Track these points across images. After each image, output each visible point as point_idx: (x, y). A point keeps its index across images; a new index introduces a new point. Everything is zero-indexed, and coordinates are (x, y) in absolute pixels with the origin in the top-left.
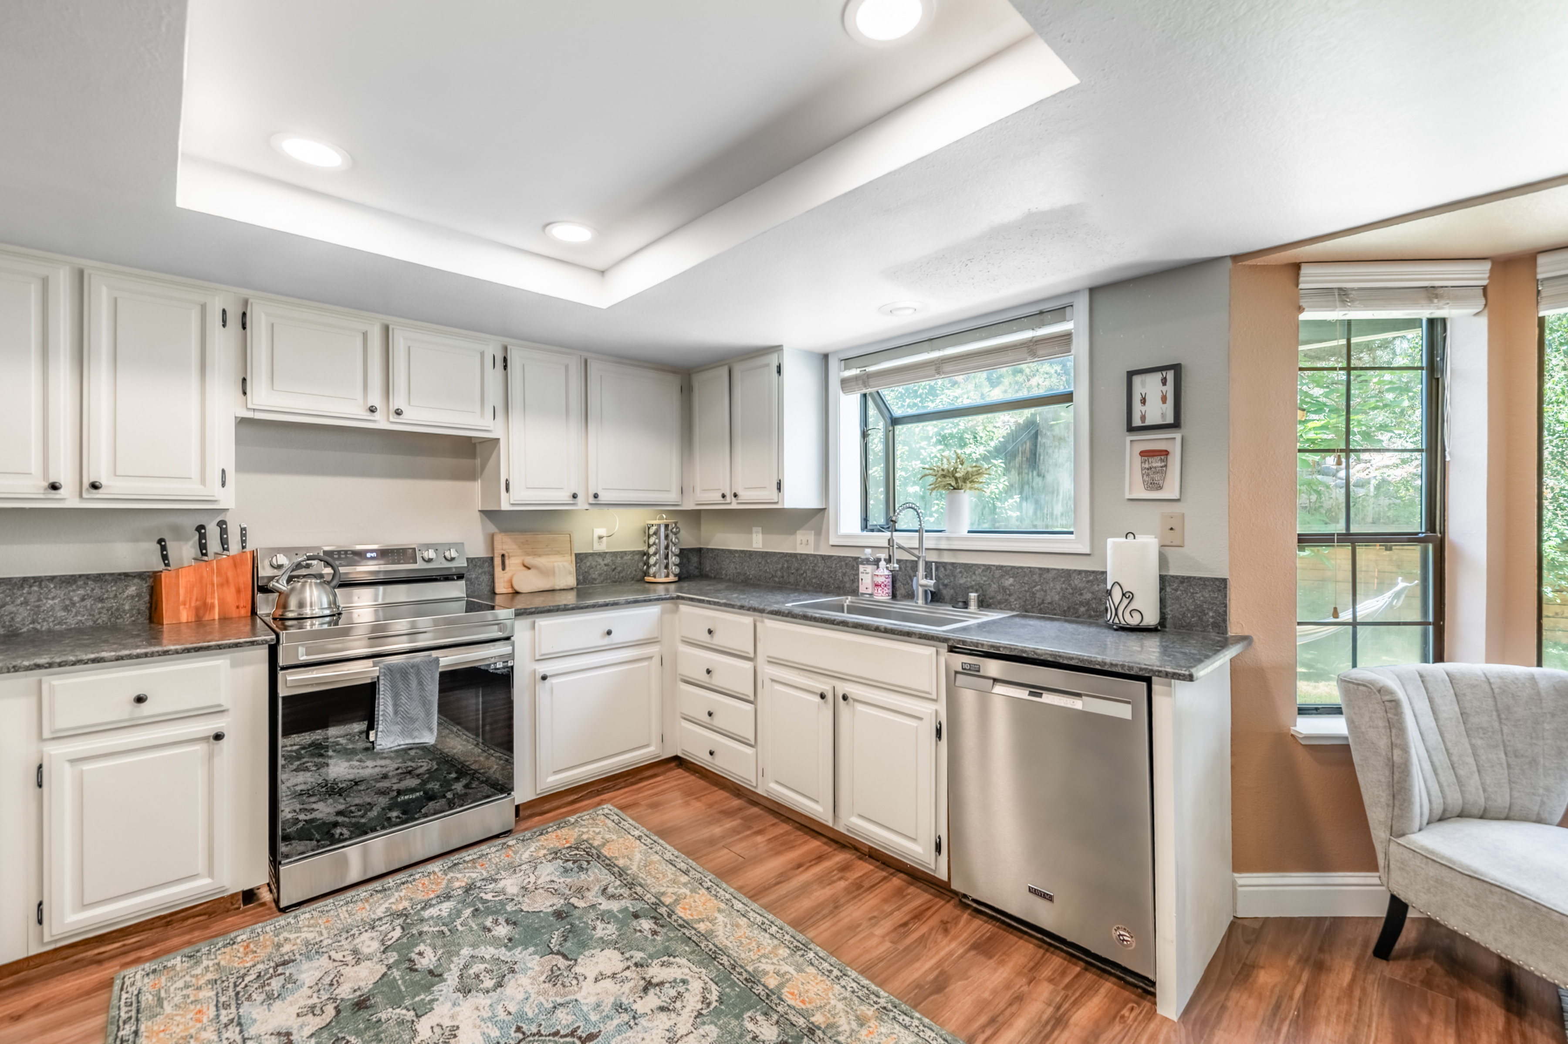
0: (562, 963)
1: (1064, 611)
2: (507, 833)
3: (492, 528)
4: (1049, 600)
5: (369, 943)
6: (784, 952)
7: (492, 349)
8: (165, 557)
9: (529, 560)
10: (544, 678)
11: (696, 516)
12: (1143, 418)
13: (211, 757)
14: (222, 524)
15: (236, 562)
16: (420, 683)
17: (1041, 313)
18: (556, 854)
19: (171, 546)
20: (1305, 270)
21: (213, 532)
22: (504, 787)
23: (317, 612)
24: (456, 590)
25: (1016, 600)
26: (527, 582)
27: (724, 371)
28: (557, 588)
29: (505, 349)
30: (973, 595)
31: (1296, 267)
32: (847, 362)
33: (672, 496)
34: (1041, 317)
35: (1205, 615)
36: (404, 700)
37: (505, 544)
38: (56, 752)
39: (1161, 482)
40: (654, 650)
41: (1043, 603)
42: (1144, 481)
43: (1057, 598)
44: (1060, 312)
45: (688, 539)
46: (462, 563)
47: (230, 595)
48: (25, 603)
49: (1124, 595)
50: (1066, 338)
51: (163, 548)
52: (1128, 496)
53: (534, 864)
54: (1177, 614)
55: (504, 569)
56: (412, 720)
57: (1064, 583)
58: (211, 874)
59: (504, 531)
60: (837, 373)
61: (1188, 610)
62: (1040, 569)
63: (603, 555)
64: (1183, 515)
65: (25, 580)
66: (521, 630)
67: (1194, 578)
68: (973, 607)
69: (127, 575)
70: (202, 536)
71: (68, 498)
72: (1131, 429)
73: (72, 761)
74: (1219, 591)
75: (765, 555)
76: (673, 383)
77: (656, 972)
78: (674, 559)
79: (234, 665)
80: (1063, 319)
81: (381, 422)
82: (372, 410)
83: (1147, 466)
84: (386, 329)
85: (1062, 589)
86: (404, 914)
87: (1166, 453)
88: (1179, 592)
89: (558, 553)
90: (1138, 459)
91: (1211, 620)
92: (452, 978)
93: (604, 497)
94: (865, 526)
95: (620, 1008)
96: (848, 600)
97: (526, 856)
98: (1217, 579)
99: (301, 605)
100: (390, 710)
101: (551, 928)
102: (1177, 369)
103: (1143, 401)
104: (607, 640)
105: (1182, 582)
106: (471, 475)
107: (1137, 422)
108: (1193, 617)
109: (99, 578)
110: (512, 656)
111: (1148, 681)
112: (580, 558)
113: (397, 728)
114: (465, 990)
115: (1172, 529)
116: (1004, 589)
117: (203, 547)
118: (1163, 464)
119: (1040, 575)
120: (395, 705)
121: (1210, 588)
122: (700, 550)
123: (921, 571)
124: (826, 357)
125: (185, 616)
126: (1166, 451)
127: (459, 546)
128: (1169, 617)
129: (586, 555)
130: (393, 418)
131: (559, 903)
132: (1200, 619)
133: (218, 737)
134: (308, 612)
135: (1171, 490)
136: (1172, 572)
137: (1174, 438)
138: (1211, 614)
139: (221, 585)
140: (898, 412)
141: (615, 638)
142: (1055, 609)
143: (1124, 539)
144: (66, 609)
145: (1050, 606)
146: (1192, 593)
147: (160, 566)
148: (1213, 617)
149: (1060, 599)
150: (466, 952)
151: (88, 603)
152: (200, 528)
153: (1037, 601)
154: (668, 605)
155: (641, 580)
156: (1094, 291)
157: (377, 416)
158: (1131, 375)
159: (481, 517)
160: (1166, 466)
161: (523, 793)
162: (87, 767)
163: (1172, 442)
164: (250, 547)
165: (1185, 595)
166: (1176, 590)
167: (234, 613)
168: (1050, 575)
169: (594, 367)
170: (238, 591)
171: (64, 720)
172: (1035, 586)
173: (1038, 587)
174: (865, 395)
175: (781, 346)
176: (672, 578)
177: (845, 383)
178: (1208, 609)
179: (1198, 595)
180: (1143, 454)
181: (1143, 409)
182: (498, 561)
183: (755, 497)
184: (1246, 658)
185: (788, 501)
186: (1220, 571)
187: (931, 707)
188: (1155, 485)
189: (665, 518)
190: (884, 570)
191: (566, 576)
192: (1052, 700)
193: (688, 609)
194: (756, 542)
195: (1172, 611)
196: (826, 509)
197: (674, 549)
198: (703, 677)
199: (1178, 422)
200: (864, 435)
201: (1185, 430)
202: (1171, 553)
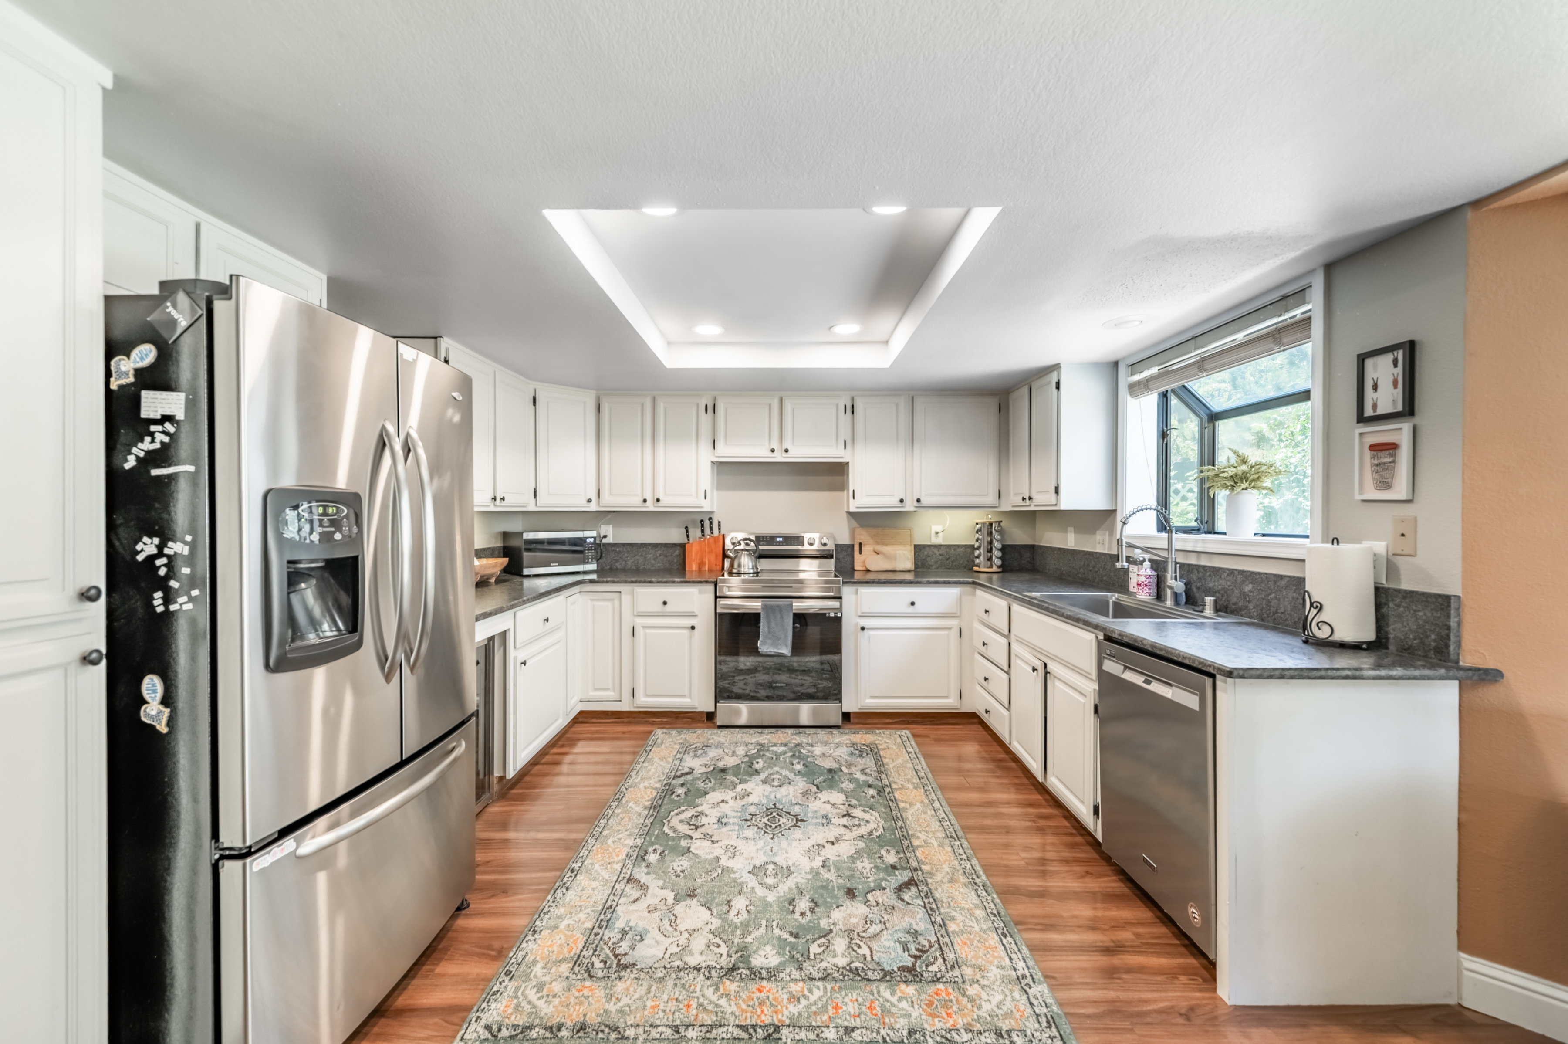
0: (814, 789)
1: (1295, 622)
2: (837, 727)
3: (855, 524)
4: (1282, 610)
5: (741, 751)
6: (941, 835)
7: (845, 400)
8: (688, 536)
9: (880, 549)
10: (863, 629)
11: (1029, 517)
12: (1375, 406)
13: (691, 637)
14: (710, 519)
15: (716, 540)
16: (782, 617)
17: (1284, 297)
18: (853, 744)
19: (690, 530)
21: (707, 523)
22: (834, 694)
23: (747, 570)
25: (1254, 608)
26: (876, 563)
27: (1026, 390)
28: (898, 569)
29: (853, 399)
30: (1209, 600)
32: (1134, 367)
33: (990, 499)
34: (1284, 302)
35: (1428, 637)
36: (773, 625)
37: (863, 535)
38: (640, 622)
39: (1389, 480)
40: (954, 623)
41: (1277, 612)
42: (1374, 479)
43: (1289, 608)
44: (1300, 295)
45: (1019, 536)
46: (831, 546)
47: (713, 557)
48: (641, 555)
49: (1312, 605)
50: (1306, 322)
51: (687, 531)
52: (1358, 497)
53: (838, 745)
54: (1399, 635)
55: (860, 553)
56: (778, 639)
57: (1294, 592)
58: (690, 698)
59: (862, 526)
60: (1125, 379)
61: (1410, 630)
62: (1275, 575)
63: (938, 547)
64: (1415, 518)
65: (642, 544)
67: (1417, 592)
68: (1209, 611)
69: (675, 544)
70: (702, 526)
71: (650, 507)
72: (1362, 419)
73: (644, 627)
74: (1442, 609)
75: (1073, 552)
76: (992, 404)
77: (857, 812)
78: (996, 553)
79: (700, 592)
80: (1303, 302)
81: (779, 457)
82: (773, 451)
83: (1376, 462)
84: (781, 400)
85: (1293, 598)
86: (762, 745)
87: (1393, 447)
88: (1402, 609)
89: (901, 544)
90: (1368, 454)
91: (1433, 644)
92: (763, 776)
93: (925, 501)
94: (1164, 525)
95: (825, 817)
96: (1113, 597)
97: (837, 740)
98: (1440, 596)
99: (739, 566)
100: (766, 629)
101: (822, 774)
103: (1375, 387)
104: (911, 609)
105: (1405, 598)
107: (1369, 412)
108: (1415, 639)
109: (666, 545)
110: (840, 609)
111: (1212, 676)
112: (918, 548)
113: (769, 641)
114: (765, 782)
115: (1403, 535)
116: (1245, 595)
117: (703, 531)
118: (1391, 459)
119: (1275, 582)
120: (769, 627)
121: (1433, 606)
122: (1032, 547)
123: (1170, 574)
124: (1116, 364)
125: (695, 567)
126: (1394, 444)
127: (831, 536)
128: (1391, 636)
129: (924, 546)
130: (784, 454)
131: (835, 766)
132: (1422, 642)
133: (693, 628)
134: (742, 570)
135: (1400, 490)
136: (1406, 585)
137: (1400, 429)
138: (1433, 637)
139: (709, 552)
140: (1217, 406)
141: (918, 608)
142: (1287, 620)
143: (1330, 545)
144: (655, 559)
145: (1282, 616)
146: (1415, 611)
147: (686, 541)
148: (1435, 641)
149: (1291, 610)
150: (776, 769)
151: (662, 557)
152: (702, 521)
153: (1273, 610)
154: (967, 589)
155: (971, 569)
156: (1330, 268)
157: (775, 453)
158: (1362, 359)
159: (848, 518)
160: (1394, 462)
161: (849, 704)
162: (648, 631)
163: (1401, 434)
164: (722, 532)
165: (1407, 613)
166: (1399, 606)
167: (714, 568)
168: (1283, 583)
169: (919, 402)
170: (716, 556)
171: (642, 608)
172: (1270, 594)
173: (1273, 595)
174: (1165, 396)
175: (1059, 364)
176: (995, 569)
177: (1135, 389)
178: (1431, 631)
179: (1421, 614)
180: (1374, 447)
181: (1375, 396)
182: (857, 548)
183: (1043, 500)
184: (1489, 694)
185: (1066, 503)
186: (1452, 586)
187: (1092, 687)
188: (1385, 484)
189: (990, 518)
190: (1146, 570)
191: (904, 559)
192: (1156, 687)
193: (979, 592)
194: (1070, 540)
195: (1395, 630)
196: (1115, 510)
197: (997, 545)
198: (983, 649)
199: (1409, 409)
200: (1164, 435)
201: (1417, 420)
202: (1403, 563)
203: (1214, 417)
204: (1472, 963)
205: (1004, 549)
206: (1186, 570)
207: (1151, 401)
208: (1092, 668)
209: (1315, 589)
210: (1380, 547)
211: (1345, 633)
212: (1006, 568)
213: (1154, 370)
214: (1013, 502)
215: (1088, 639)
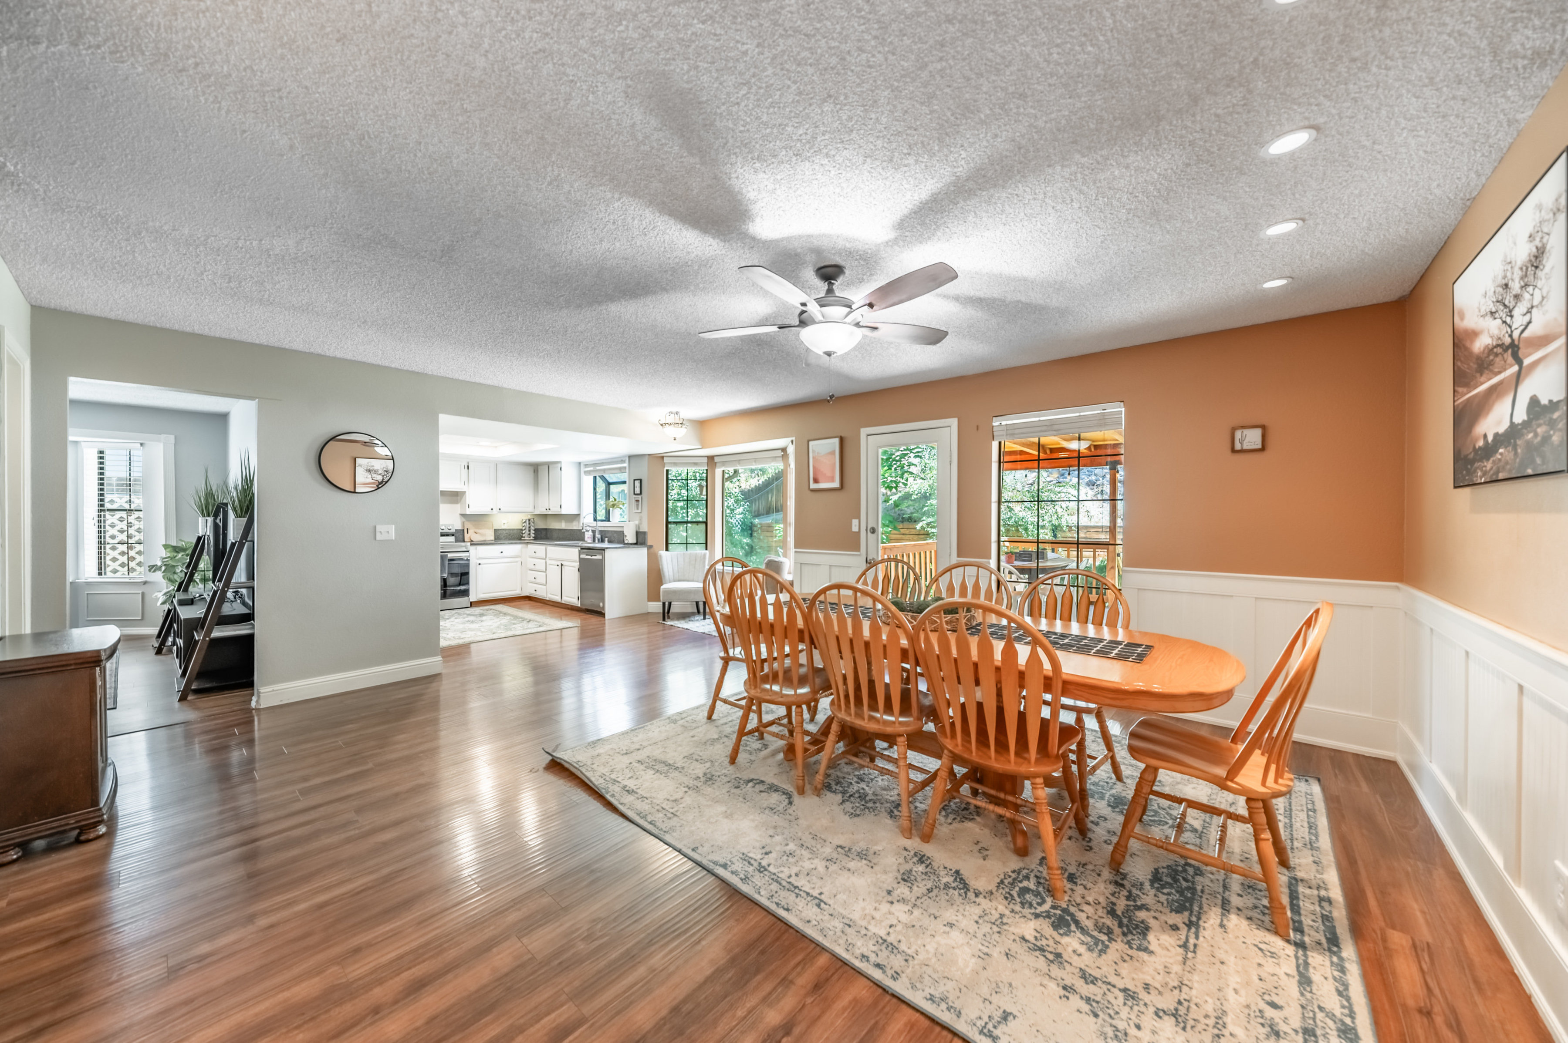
2: (467, 606)
3: (464, 520)
4: (619, 539)
7: (464, 463)
9: (477, 531)
10: (479, 565)
11: (545, 516)
17: (622, 460)
20: (665, 458)
22: (466, 593)
24: (452, 539)
25: (612, 538)
26: (476, 538)
27: (546, 467)
28: (487, 539)
29: (468, 463)
30: (606, 539)
31: (663, 457)
32: (586, 465)
33: (531, 509)
37: (468, 525)
40: (518, 559)
43: (620, 537)
44: (624, 461)
45: (541, 525)
46: (454, 531)
50: (625, 468)
52: (633, 513)
55: (468, 532)
59: (468, 521)
60: (583, 469)
61: (642, 540)
62: (618, 532)
63: (506, 529)
64: (643, 516)
66: (472, 549)
68: (606, 542)
72: (634, 494)
74: (646, 535)
75: (564, 530)
76: (532, 472)
78: (532, 532)
80: (625, 463)
87: (639, 501)
89: (488, 528)
93: (504, 510)
94: (595, 520)
97: (472, 610)
102: (642, 480)
103: (636, 487)
104: (501, 554)
106: (456, 502)
107: (635, 492)
110: (469, 556)
111: (604, 551)
112: (495, 530)
115: (640, 520)
122: (546, 529)
123: (597, 533)
124: (580, 465)
127: (453, 525)
129: (499, 529)
135: (640, 510)
136: (641, 530)
140: (610, 481)
141: (504, 554)
142: (620, 541)
153: (617, 538)
154: (524, 545)
155: (520, 539)
156: (630, 458)
158: (635, 480)
159: (460, 516)
160: (639, 504)
161: (473, 597)
163: (640, 497)
165: (642, 536)
169: (500, 469)
173: (617, 535)
174: (595, 477)
175: (561, 461)
176: (531, 537)
177: (587, 473)
180: (636, 501)
181: (636, 489)
182: (466, 530)
183: (555, 510)
184: (652, 550)
185: (564, 511)
186: (646, 530)
187: (577, 565)
188: (637, 509)
189: (529, 517)
190: (590, 533)
191: (490, 536)
192: (594, 557)
193: (530, 546)
194: (563, 525)
195: (639, 540)
196: (579, 515)
197: (532, 528)
198: (533, 567)
199: (641, 493)
200: (595, 489)
201: (642, 495)
202: (640, 526)
203: (609, 484)
204: (650, 603)
205: (536, 530)
206: (601, 532)
207: (591, 478)
208: (577, 559)
209: (626, 533)
210: (637, 522)
211: (630, 542)
212: (536, 538)
213: (592, 469)
214: (541, 510)
215: (576, 551)
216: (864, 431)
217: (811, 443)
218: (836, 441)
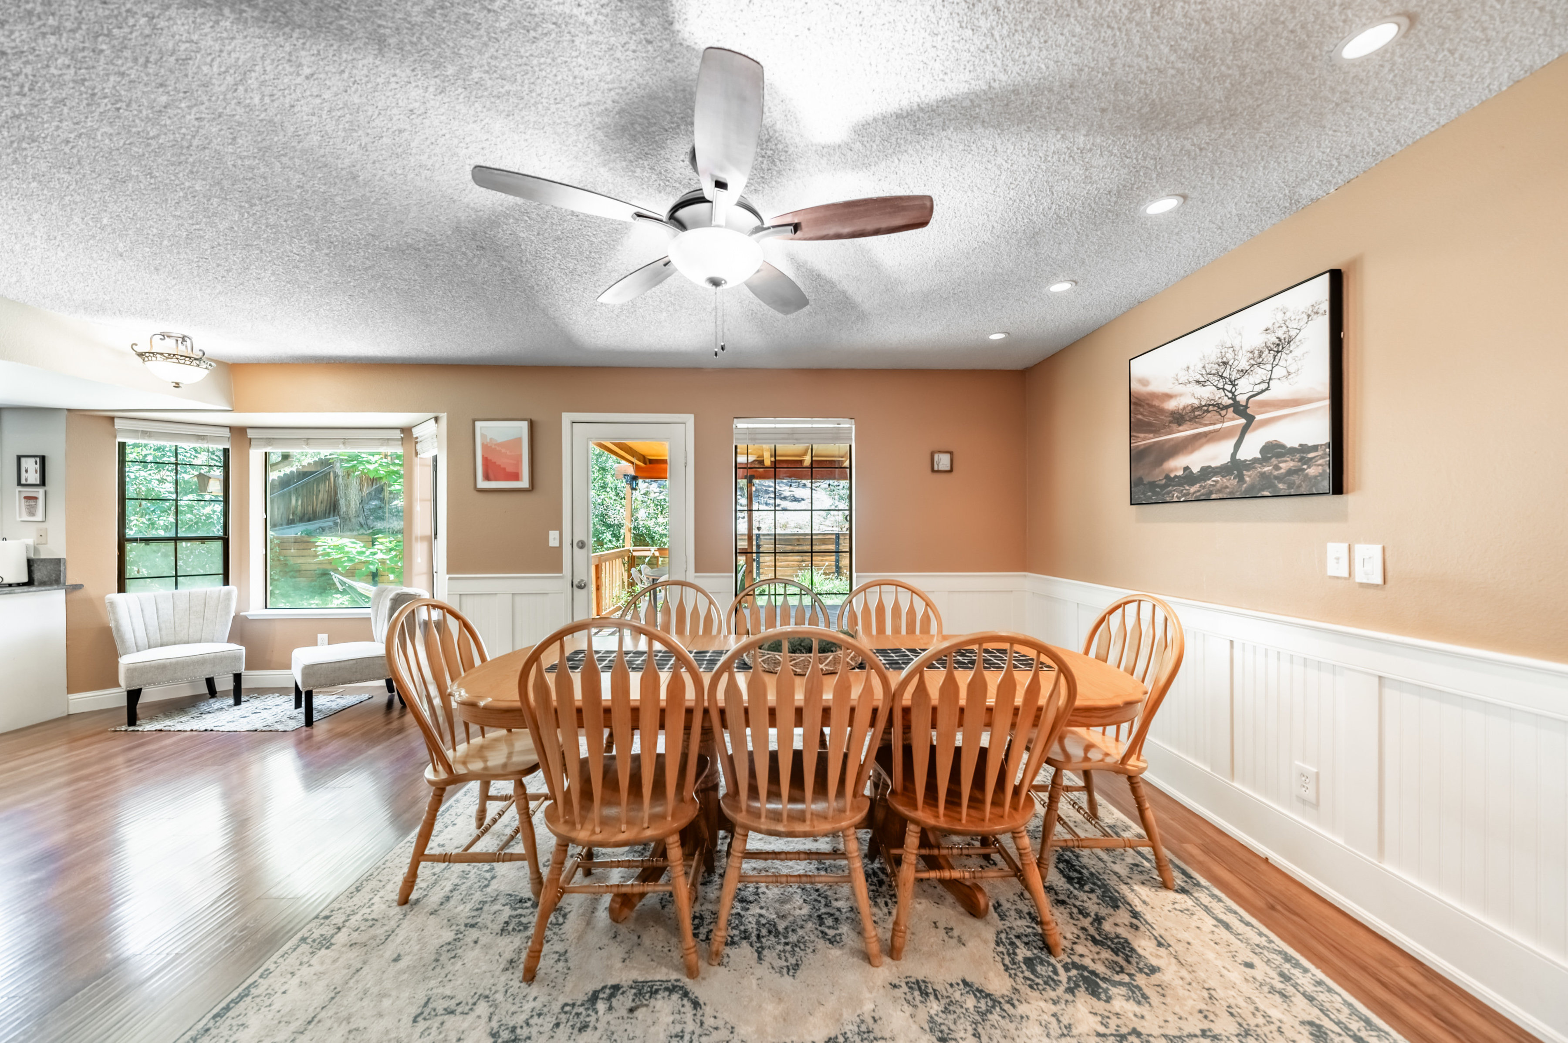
12: (26, 480)
20: (116, 420)
31: (112, 419)
39: (34, 512)
42: (26, 512)
52: (18, 519)
54: (39, 578)
61: (43, 574)
64: (47, 529)
67: (46, 559)
72: (19, 483)
74: (57, 564)
83: (27, 504)
87: (35, 498)
88: (40, 567)
90: (23, 500)
91: (54, 577)
98: (57, 559)
102: (43, 459)
103: (26, 471)
105: (41, 562)
107: (23, 482)
108: (45, 578)
115: (41, 536)
118: (34, 504)
121: (53, 564)
126: (37, 497)
128: (35, 578)
132: (49, 578)
135: (39, 516)
136: (43, 556)
137: (39, 492)
138: (54, 575)
146: (45, 567)
158: (19, 459)
160: (36, 505)
163: (39, 494)
166: (38, 566)
178: (53, 573)
179: (49, 567)
180: (25, 498)
181: (26, 475)
184: (78, 594)
186: (61, 554)
188: (32, 513)
195: (37, 576)
199: (43, 483)
201: (46, 488)
202: (41, 547)
204: (72, 696)
210: (30, 541)
211: (10, 581)
216: (567, 418)
217: (479, 424)
218: (525, 425)
